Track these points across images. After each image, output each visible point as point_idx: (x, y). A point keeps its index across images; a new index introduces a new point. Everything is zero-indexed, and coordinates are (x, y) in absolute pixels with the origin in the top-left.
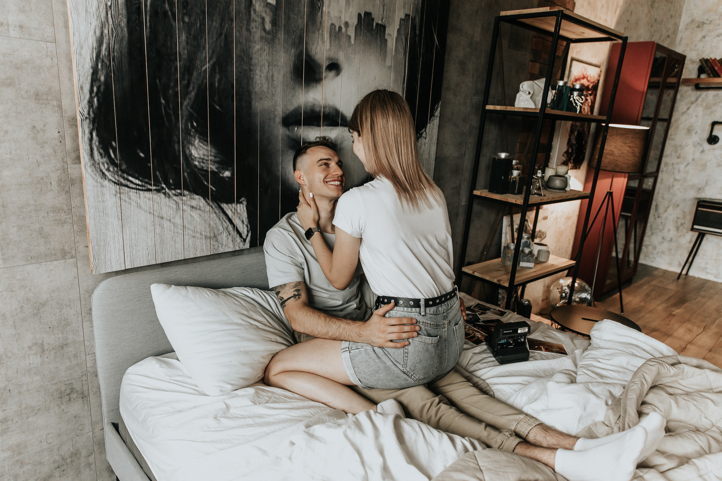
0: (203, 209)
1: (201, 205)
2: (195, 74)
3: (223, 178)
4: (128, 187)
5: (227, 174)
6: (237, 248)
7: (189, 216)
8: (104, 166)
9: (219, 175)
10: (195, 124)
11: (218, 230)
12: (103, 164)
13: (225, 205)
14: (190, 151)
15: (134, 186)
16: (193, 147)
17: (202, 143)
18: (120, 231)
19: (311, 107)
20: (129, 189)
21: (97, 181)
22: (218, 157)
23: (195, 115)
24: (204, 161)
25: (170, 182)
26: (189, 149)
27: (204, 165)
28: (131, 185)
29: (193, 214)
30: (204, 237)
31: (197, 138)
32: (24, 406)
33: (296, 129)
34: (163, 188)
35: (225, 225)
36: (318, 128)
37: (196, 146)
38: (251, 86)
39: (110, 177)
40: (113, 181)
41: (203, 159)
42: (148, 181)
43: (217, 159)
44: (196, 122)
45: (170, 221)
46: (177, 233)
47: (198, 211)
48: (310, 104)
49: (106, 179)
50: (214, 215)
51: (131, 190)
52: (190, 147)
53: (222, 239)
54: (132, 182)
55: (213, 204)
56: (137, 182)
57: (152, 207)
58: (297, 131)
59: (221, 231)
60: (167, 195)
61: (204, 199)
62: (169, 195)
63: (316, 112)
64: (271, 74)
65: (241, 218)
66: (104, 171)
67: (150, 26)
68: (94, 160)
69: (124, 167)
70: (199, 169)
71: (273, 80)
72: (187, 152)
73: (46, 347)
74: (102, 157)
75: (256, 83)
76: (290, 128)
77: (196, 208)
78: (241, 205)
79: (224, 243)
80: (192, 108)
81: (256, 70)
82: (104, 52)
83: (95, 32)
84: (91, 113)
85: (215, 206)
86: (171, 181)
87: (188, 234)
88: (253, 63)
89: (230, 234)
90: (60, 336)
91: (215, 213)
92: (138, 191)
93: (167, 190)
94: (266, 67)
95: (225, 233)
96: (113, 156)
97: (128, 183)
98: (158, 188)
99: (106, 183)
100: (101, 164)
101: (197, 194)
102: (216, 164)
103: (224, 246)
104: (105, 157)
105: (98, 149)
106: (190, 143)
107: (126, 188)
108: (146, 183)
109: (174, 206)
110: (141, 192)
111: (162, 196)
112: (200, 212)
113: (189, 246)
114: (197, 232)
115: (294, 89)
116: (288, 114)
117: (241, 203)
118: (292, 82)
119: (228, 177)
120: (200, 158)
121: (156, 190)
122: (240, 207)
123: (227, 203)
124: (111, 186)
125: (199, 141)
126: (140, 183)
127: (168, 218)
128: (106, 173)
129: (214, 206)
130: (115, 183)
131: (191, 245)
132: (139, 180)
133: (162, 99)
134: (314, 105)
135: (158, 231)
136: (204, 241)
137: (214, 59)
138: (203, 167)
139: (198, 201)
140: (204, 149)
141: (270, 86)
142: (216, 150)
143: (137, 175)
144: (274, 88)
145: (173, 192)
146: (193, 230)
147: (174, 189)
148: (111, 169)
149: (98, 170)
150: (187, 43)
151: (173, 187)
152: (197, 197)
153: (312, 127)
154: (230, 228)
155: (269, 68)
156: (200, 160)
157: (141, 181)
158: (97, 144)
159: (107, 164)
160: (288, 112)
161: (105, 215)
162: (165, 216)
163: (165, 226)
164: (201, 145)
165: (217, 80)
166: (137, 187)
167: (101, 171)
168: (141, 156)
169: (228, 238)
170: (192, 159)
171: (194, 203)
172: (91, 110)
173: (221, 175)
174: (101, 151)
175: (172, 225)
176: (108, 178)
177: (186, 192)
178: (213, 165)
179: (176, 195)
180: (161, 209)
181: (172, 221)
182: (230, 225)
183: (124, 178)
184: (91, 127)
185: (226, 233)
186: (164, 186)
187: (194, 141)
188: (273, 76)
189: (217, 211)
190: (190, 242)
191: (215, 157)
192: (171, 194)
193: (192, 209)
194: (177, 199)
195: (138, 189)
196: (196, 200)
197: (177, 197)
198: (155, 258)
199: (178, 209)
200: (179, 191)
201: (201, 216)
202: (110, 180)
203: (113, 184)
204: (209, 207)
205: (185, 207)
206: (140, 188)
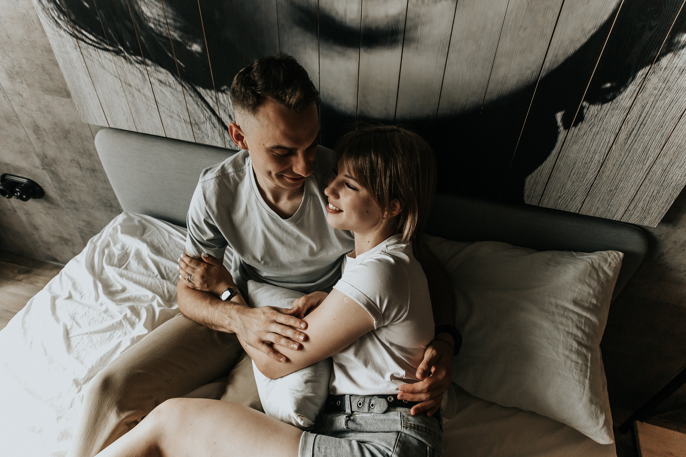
0: (174, 87)
1: (171, 82)
3: (191, 52)
4: (85, 42)
5: (196, 48)
6: (228, 147)
7: (160, 91)
8: (54, 13)
9: (186, 48)
11: (199, 117)
12: (52, 10)
13: (201, 89)
14: (140, 8)
15: (90, 42)
16: (142, 3)
18: (92, 87)
20: (86, 45)
21: (53, 29)
22: (179, 21)
24: (161, 24)
25: (126, 44)
26: (137, 3)
27: (161, 29)
28: (87, 40)
29: (163, 90)
30: (183, 121)
34: (122, 52)
35: (207, 115)
39: (64, 27)
40: (68, 32)
41: (159, 21)
42: (103, 39)
43: (178, 24)
45: (139, 91)
47: (168, 88)
49: (60, 28)
50: (190, 98)
51: (89, 46)
53: (206, 129)
54: (86, 36)
55: (186, 83)
56: (92, 37)
57: (116, 70)
59: (203, 120)
60: (128, 60)
61: (173, 75)
62: (130, 60)
65: (227, 111)
66: (56, 18)
68: (42, 4)
69: (73, 17)
70: (156, 34)
72: (136, 7)
73: (82, 165)
77: (165, 84)
78: (224, 94)
79: (210, 135)
85: (189, 87)
86: (128, 44)
87: (164, 112)
89: (215, 127)
91: (191, 96)
92: (96, 48)
93: (126, 54)
95: (208, 124)
96: (58, 2)
97: (84, 38)
98: (115, 49)
99: (62, 32)
100: (50, 10)
101: (163, 67)
102: (178, 31)
103: (210, 138)
107: (83, 43)
108: (101, 40)
109: (140, 75)
110: (99, 50)
111: (123, 59)
112: (171, 90)
113: (168, 125)
114: (173, 112)
117: (223, 92)
119: (198, 53)
120: (155, 19)
121: (114, 51)
122: (223, 97)
123: (204, 88)
124: (68, 36)
126: (95, 40)
127: (137, 87)
128: (59, 21)
129: (187, 87)
130: (71, 34)
131: (170, 125)
132: (93, 35)
135: (130, 99)
136: (184, 126)
138: (161, 32)
139: (164, 75)
140: (156, 6)
142: (174, 10)
143: (89, 29)
145: (134, 57)
146: (168, 108)
147: (135, 55)
148: (62, 17)
149: (51, 17)
151: (132, 52)
152: (163, 70)
154: (214, 120)
156: (156, 22)
157: (95, 37)
161: (73, 68)
162: (132, 84)
163: (136, 95)
166: (94, 44)
167: (53, 18)
168: (85, 7)
169: (213, 131)
170: (145, 19)
171: (162, 77)
173: (188, 48)
175: (143, 97)
176: (62, 27)
177: (149, 62)
178: (174, 31)
179: (138, 62)
180: (126, 74)
181: (142, 91)
182: (212, 116)
183: (77, 30)
185: (210, 124)
186: (122, 48)
189: (193, 95)
190: (168, 121)
191: (175, 20)
192: (132, 59)
193: (160, 83)
194: (141, 67)
195: (95, 46)
196: (163, 74)
197: (139, 65)
198: (134, 125)
199: (145, 80)
200: (140, 58)
201: (174, 95)
202: (65, 30)
203: (70, 36)
204: (181, 87)
205: (152, 80)
206: (98, 45)
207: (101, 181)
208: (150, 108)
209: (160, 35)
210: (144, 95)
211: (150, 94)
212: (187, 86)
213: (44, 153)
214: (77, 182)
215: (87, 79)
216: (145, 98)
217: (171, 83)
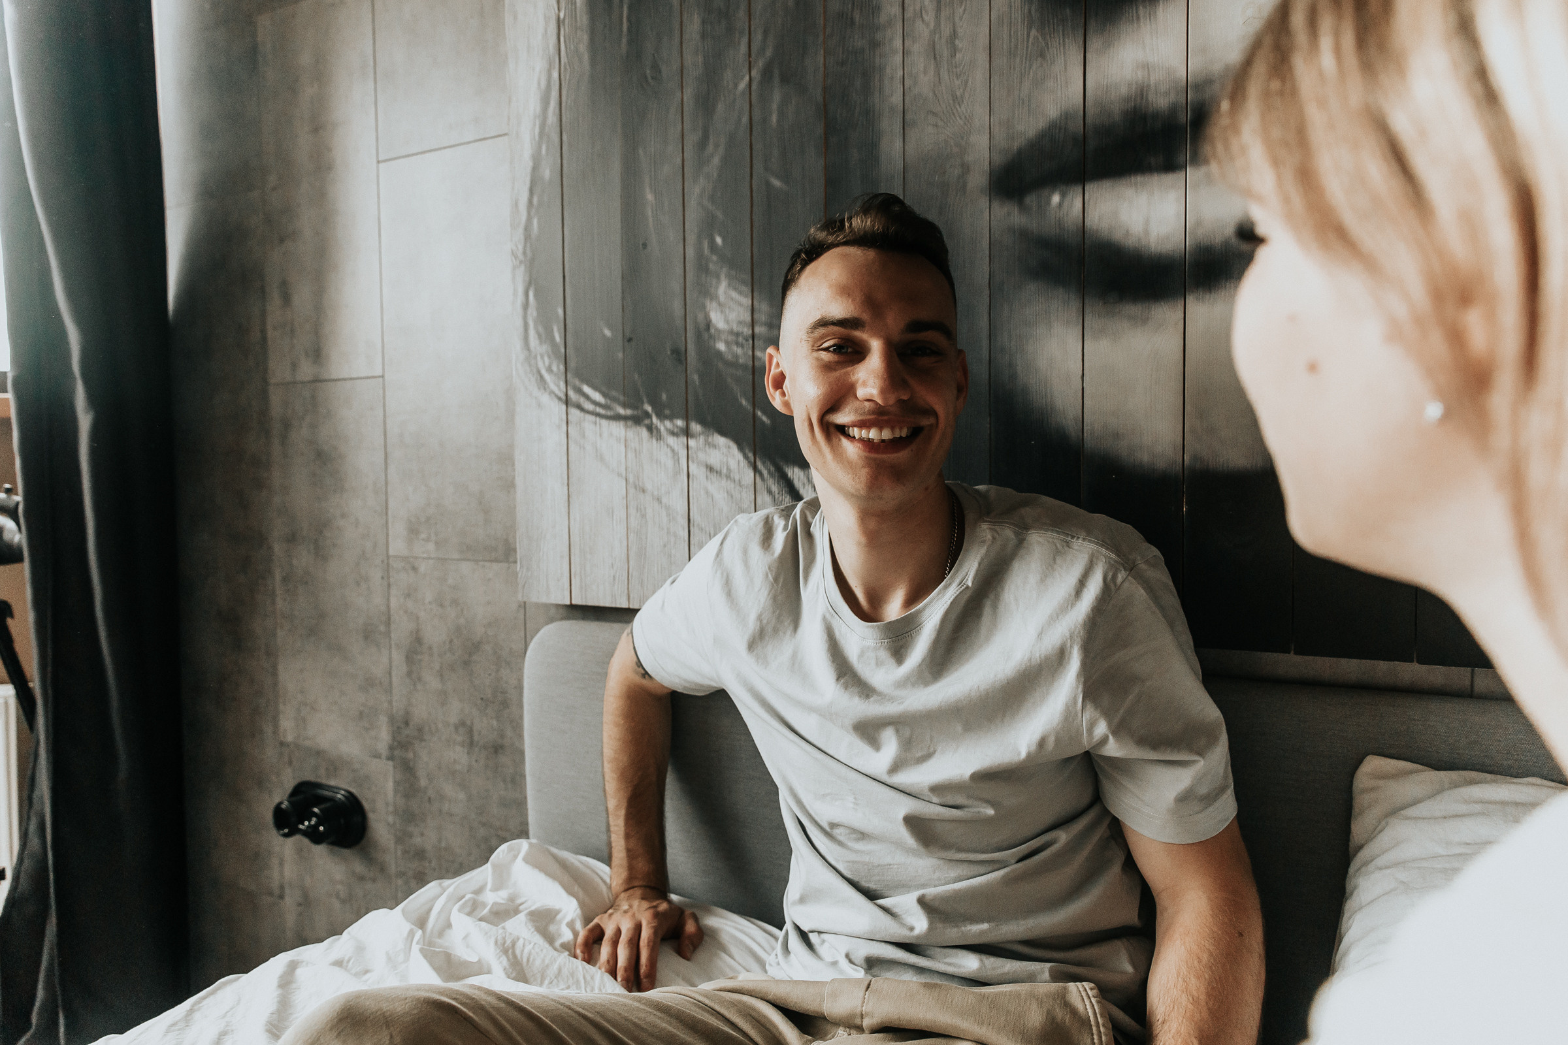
0: (737, 478)
1: (733, 464)
2: (720, 108)
4: (582, 410)
8: (544, 363)
10: (719, 240)
12: (542, 357)
13: (796, 470)
14: (707, 316)
15: (591, 408)
16: (714, 304)
17: (735, 289)
18: (564, 510)
19: (1128, 99)
20: (582, 414)
21: (531, 395)
23: (719, 214)
24: (740, 339)
25: (661, 398)
26: (703, 307)
27: (739, 351)
28: (587, 405)
29: (712, 489)
31: (723, 277)
32: (443, 844)
33: (1056, 199)
34: (648, 415)
36: (1169, 179)
37: (722, 298)
38: (877, 94)
39: (553, 387)
40: (555, 395)
41: (737, 334)
42: (617, 395)
44: (720, 235)
45: (659, 500)
46: (675, 535)
47: (724, 482)
48: (1124, 90)
49: (545, 389)
50: (767, 499)
51: (587, 416)
52: (708, 303)
54: (587, 397)
55: (764, 463)
56: (597, 396)
57: (623, 460)
58: (1060, 205)
60: (655, 431)
61: (741, 448)
62: (658, 432)
63: (1156, 115)
64: (946, 31)
66: (544, 372)
67: (628, 28)
68: (529, 349)
70: (728, 364)
71: (954, 50)
72: (700, 317)
73: (476, 738)
74: (541, 342)
75: (892, 78)
76: (1031, 199)
77: (719, 473)
80: (712, 198)
81: (891, 40)
82: (552, 118)
83: (539, 84)
84: (528, 251)
85: (769, 472)
86: (664, 397)
88: (883, 18)
90: (495, 723)
91: (770, 492)
92: (598, 419)
93: (654, 419)
94: (930, 17)
96: (558, 339)
97: (582, 400)
98: (635, 413)
99: (545, 398)
100: (539, 357)
101: (723, 434)
104: (545, 342)
105: (536, 327)
106: (706, 292)
107: (577, 412)
108: (614, 399)
109: (670, 463)
110: (604, 422)
111: (644, 432)
112: (730, 485)
115: (1042, 55)
116: (1020, 152)
118: (1033, 32)
120: (731, 332)
121: (631, 418)
124: (553, 404)
125: (729, 285)
126: (602, 401)
127: (656, 493)
128: (546, 376)
129: (765, 472)
130: (560, 399)
132: (600, 392)
133: (648, 190)
134: (1142, 91)
135: (633, 523)
137: (769, 53)
138: (737, 356)
139: (722, 451)
140: (740, 304)
141: (944, 74)
142: (772, 306)
144: (958, 76)
145: (668, 423)
147: (672, 417)
148: (555, 368)
149: (535, 371)
150: (703, 36)
151: (667, 412)
152: (721, 441)
153: (1139, 179)
155: (938, 16)
156: (730, 338)
157: (604, 395)
158: (535, 314)
159: (549, 357)
160: (1016, 145)
161: (541, 471)
162: (649, 486)
163: (649, 512)
164: (734, 294)
165: (775, 107)
166: (597, 410)
167: (539, 372)
168: (604, 337)
170: (711, 337)
171: (716, 458)
172: (528, 245)
174: (541, 329)
175: (664, 513)
176: (549, 387)
177: (696, 427)
178: (764, 350)
179: (673, 433)
180: (641, 466)
181: (664, 500)
183: (576, 389)
184: (527, 279)
186: (649, 409)
187: (717, 288)
188: (954, 35)
189: (775, 488)
191: (770, 326)
192: (662, 429)
193: (709, 473)
194: (677, 443)
195: (598, 415)
196: (719, 450)
197: (675, 438)
198: (626, 591)
199: (677, 472)
200: (680, 423)
201: (732, 497)
202: (552, 393)
203: (557, 401)
204: (752, 474)
205: (693, 468)
206: (602, 411)
207: (504, 781)
208: (672, 540)
209: (734, 364)
210: (668, 508)
211: (680, 506)
212: (766, 468)
213: (407, 713)
214: (449, 789)
215: (561, 491)
216: (668, 515)
217: (732, 468)
